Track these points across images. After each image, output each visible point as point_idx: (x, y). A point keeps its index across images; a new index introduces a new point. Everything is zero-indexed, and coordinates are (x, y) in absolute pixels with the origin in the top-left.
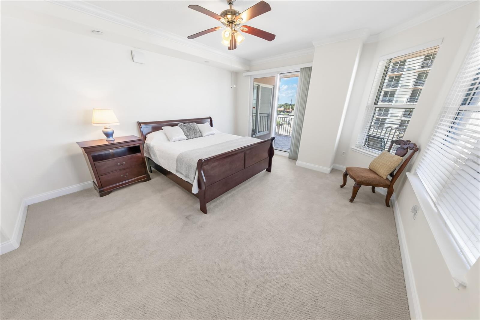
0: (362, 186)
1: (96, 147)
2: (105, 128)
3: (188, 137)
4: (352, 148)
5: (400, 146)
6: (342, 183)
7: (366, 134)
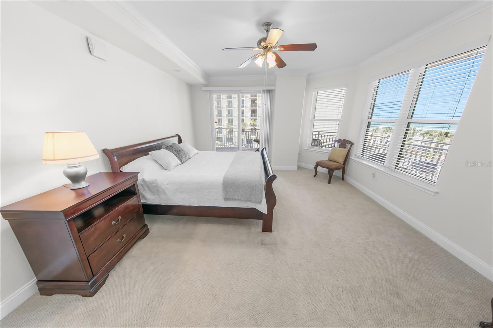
0: (334, 171)
1: (87, 201)
2: (69, 167)
3: (181, 161)
4: (305, 149)
5: (340, 143)
6: (314, 173)
7: (312, 138)
